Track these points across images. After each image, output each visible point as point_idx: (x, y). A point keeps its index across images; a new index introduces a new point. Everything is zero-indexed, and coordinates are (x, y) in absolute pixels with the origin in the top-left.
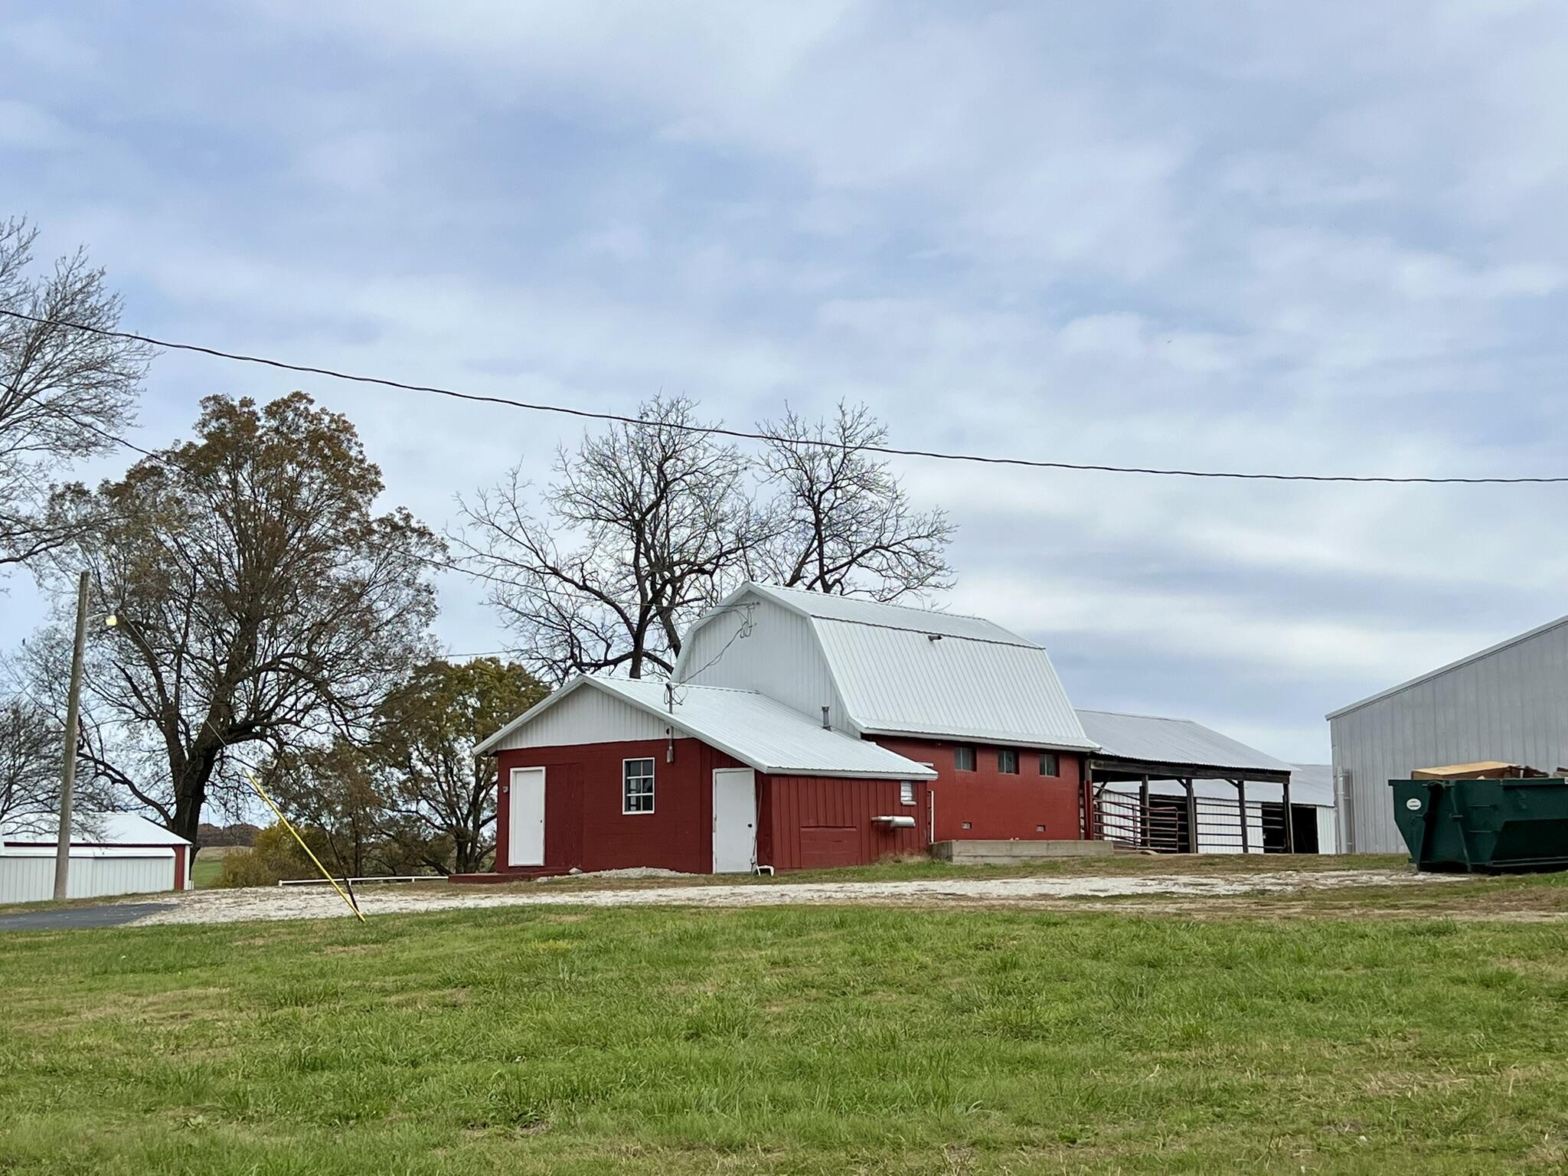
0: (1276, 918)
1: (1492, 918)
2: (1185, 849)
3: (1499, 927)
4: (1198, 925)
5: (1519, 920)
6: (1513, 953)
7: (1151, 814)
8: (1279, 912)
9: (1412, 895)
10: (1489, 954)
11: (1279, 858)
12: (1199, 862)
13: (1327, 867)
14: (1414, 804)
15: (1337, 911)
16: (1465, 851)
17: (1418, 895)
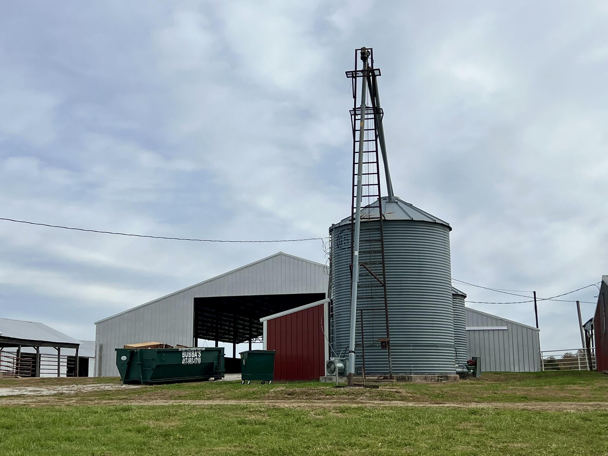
0: (64, 405)
1: (146, 404)
2: (34, 375)
3: (147, 407)
4: (31, 409)
5: (155, 404)
6: (151, 418)
7: (21, 361)
8: (66, 402)
9: (119, 394)
10: (142, 418)
11: (71, 379)
12: (38, 381)
13: (89, 383)
14: (124, 358)
15: (89, 401)
16: (141, 376)
17: (121, 394)
